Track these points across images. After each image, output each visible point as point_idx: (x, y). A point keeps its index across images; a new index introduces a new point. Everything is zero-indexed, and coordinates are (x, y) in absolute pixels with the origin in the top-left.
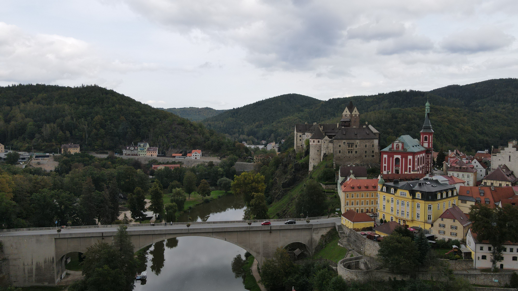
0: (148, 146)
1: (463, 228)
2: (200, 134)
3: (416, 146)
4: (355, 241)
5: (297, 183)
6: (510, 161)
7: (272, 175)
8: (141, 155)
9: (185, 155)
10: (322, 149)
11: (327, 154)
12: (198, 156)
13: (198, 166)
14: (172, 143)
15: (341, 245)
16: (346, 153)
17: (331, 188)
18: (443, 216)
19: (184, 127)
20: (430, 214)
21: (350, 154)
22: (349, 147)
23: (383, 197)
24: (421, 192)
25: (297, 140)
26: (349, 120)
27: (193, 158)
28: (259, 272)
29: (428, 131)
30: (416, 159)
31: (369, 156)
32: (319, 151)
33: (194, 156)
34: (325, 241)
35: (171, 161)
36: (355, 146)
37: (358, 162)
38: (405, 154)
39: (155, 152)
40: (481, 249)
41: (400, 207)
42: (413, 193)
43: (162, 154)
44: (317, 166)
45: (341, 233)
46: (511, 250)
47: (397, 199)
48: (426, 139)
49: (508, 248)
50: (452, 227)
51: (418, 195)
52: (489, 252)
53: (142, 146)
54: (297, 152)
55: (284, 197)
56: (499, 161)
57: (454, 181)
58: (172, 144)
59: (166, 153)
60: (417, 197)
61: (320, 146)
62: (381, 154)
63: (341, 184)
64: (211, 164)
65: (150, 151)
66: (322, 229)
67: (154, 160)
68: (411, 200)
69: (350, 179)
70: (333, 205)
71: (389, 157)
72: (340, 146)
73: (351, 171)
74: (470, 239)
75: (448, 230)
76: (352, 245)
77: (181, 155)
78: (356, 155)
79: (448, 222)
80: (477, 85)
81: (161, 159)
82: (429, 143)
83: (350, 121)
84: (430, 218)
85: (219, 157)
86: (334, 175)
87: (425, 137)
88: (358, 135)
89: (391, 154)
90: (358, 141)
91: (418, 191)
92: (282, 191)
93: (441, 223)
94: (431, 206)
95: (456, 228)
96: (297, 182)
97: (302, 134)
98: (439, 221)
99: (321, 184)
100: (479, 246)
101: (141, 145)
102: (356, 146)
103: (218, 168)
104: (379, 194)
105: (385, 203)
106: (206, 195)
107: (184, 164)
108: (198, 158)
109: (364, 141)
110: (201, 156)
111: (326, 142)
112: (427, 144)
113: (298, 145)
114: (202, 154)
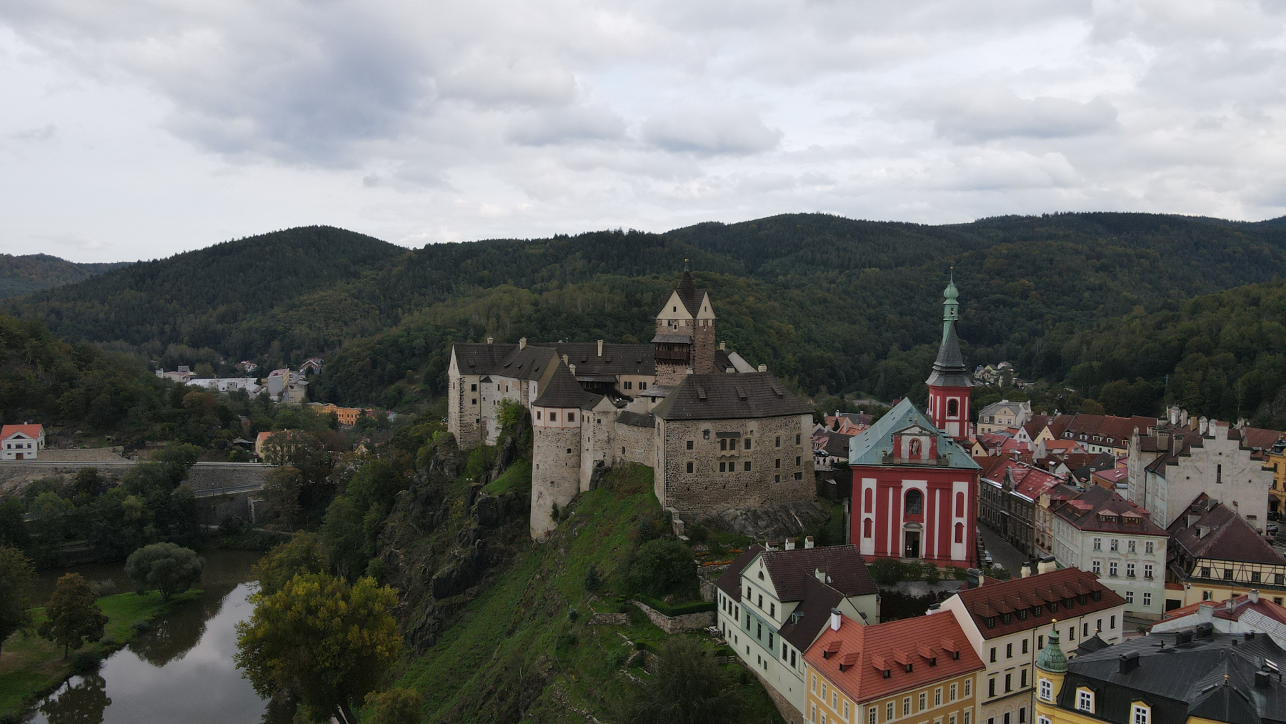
2: (33, 363)
5: (492, 574)
6: (1219, 481)
10: (586, 445)
11: (608, 463)
12: (29, 446)
13: (33, 490)
16: (711, 472)
17: (694, 626)
21: (727, 473)
22: (723, 448)
25: (463, 402)
26: (684, 340)
27: (6, 455)
31: (785, 477)
32: (575, 451)
33: (13, 446)
36: (743, 444)
37: (753, 502)
38: (942, 475)
48: (951, 408)
54: (464, 449)
55: (446, 633)
56: (1189, 481)
61: (578, 435)
64: (90, 482)
69: (841, 623)
71: (882, 488)
72: (690, 445)
73: (824, 577)
78: (746, 477)
83: (689, 345)
85: (121, 448)
87: (950, 401)
88: (750, 402)
89: (889, 475)
90: (753, 425)
92: (434, 611)
96: (492, 570)
97: (480, 382)
99: (645, 608)
102: (748, 444)
103: (124, 497)
106: (83, 638)
108: (31, 454)
109: (772, 424)
110: (42, 447)
111: (604, 421)
112: (958, 423)
113: (468, 419)
114: (46, 437)
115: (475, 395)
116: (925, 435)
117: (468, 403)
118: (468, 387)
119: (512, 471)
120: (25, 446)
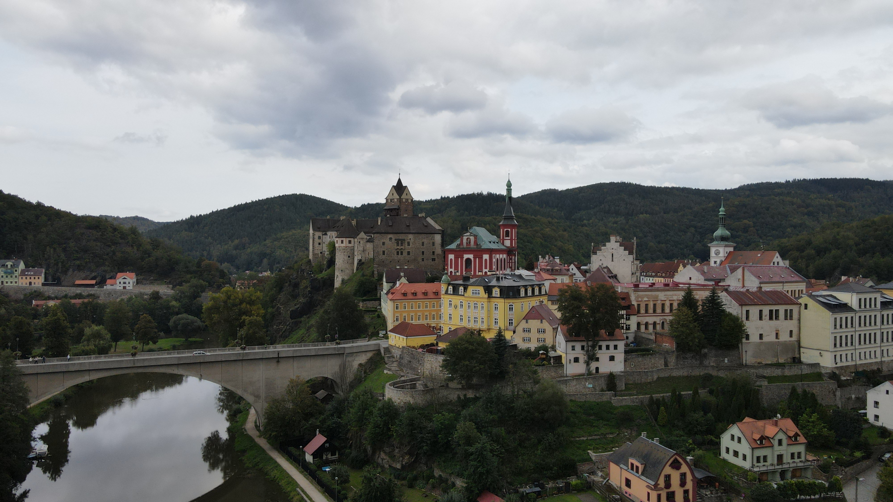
0: (22, 266)
1: (552, 330)
2: (132, 246)
3: (494, 242)
4: (410, 362)
6: (613, 261)
7: (272, 301)
8: (7, 282)
9: (102, 283)
10: (356, 253)
11: (363, 260)
12: (129, 283)
14: (74, 260)
15: (389, 372)
16: (393, 255)
17: (372, 306)
18: (527, 318)
19: (100, 233)
20: (511, 317)
21: (400, 256)
22: (398, 245)
23: (449, 302)
24: (499, 287)
25: (315, 244)
26: (396, 207)
27: (119, 287)
28: (259, 430)
29: (509, 222)
30: (494, 260)
32: (351, 256)
33: (122, 283)
34: (365, 372)
35: (73, 293)
36: (406, 243)
38: (479, 252)
39: (39, 278)
40: (573, 348)
41: (472, 313)
42: (488, 290)
43: (53, 279)
44: (349, 280)
45: (389, 357)
46: (608, 347)
47: (468, 301)
48: (507, 234)
49: (604, 344)
50: (539, 331)
51: (496, 292)
52: (582, 352)
53: (9, 267)
54: (313, 264)
55: (294, 333)
56: (600, 261)
57: (542, 277)
58: (74, 263)
59: (63, 278)
60: (494, 295)
61: (353, 249)
62: (445, 253)
63: (387, 294)
64: (155, 296)
65: (27, 275)
66: (359, 354)
67: (35, 291)
68: (486, 300)
69: (400, 285)
70: (374, 327)
71: (456, 258)
72: (384, 244)
73: (402, 274)
74: (561, 339)
75: (534, 335)
76: (404, 370)
77: (93, 282)
78: (408, 257)
79: (534, 324)
80: (581, 190)
81: (51, 290)
82: (511, 240)
83: (398, 209)
84: (512, 322)
85: (171, 286)
86: (376, 287)
87: (506, 231)
88: (411, 227)
89: (459, 253)
90: (411, 236)
91: (495, 286)
92: (290, 324)
93: (526, 327)
94: (512, 306)
95: (544, 332)
96: (315, 308)
97: (323, 235)
98: (523, 325)
100: (570, 344)
101: (7, 264)
102: (409, 244)
103: (171, 302)
104: (443, 298)
105: (451, 310)
106: (150, 341)
107: (101, 298)
109: (421, 236)
110: (134, 284)
111: (361, 242)
112: (510, 241)
113: (316, 252)
114: (137, 280)
115: (320, 241)
116: (472, 236)
117: (316, 245)
118: (316, 237)
119: (329, 271)
120: (127, 283)
